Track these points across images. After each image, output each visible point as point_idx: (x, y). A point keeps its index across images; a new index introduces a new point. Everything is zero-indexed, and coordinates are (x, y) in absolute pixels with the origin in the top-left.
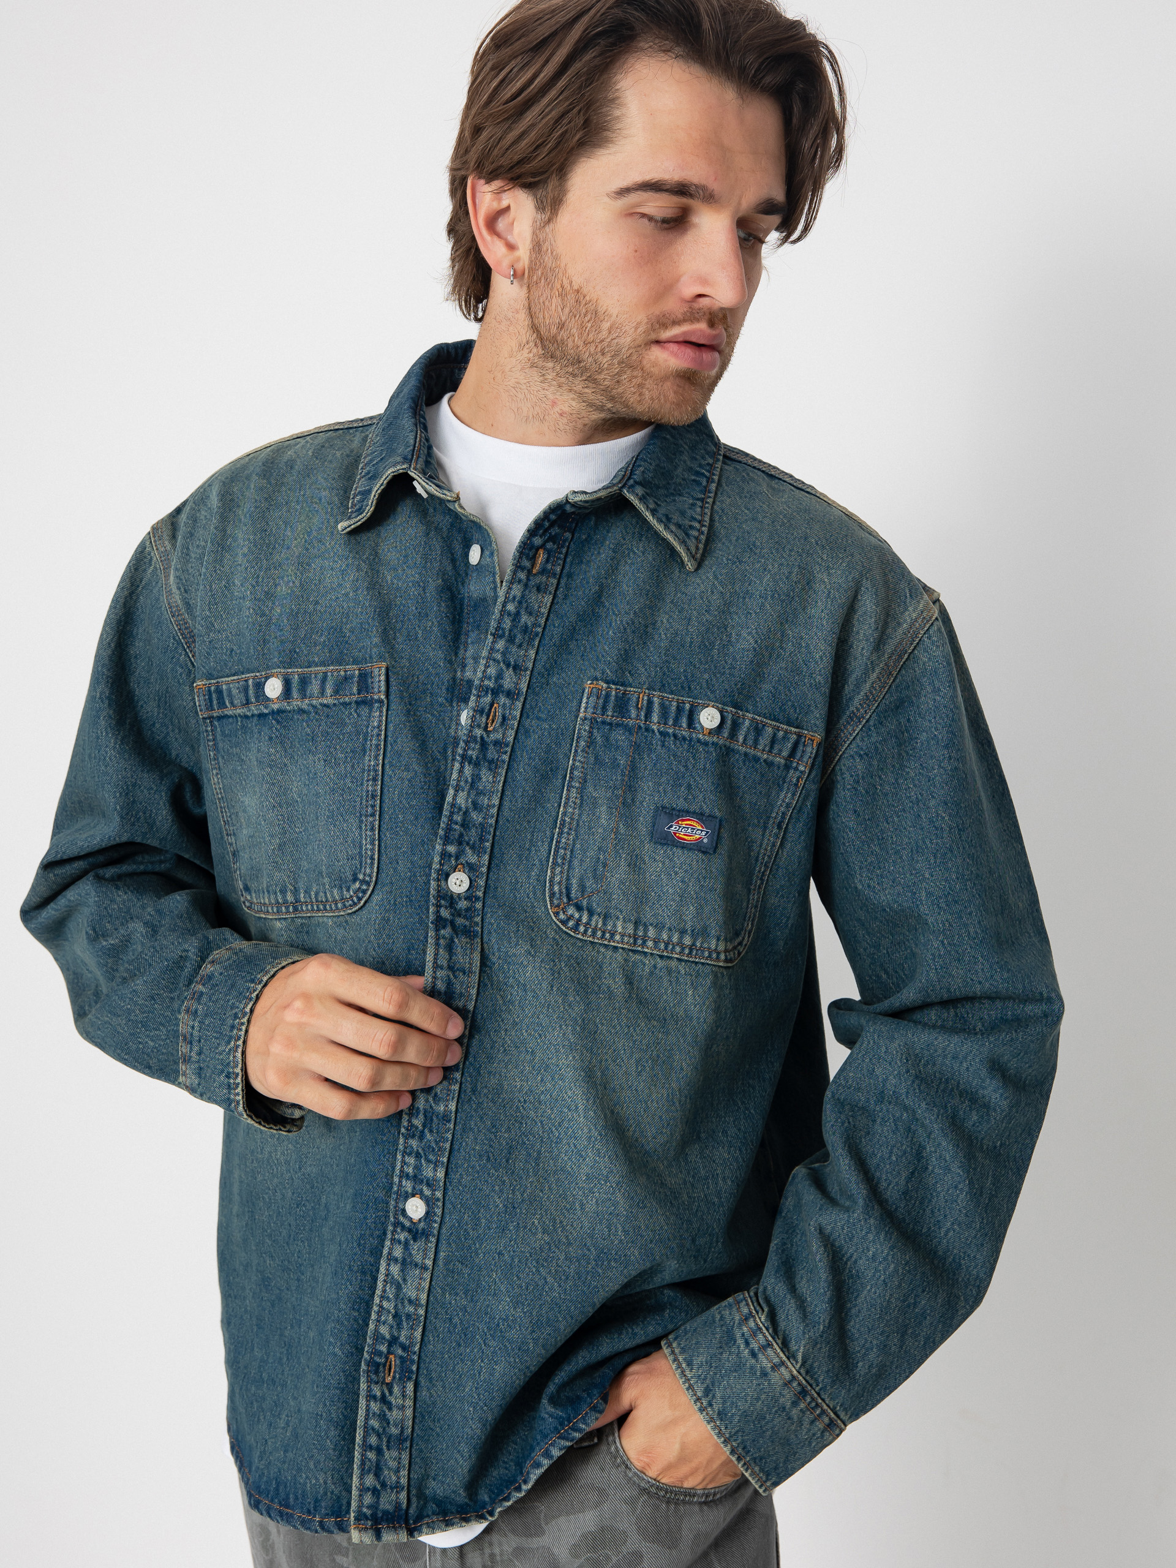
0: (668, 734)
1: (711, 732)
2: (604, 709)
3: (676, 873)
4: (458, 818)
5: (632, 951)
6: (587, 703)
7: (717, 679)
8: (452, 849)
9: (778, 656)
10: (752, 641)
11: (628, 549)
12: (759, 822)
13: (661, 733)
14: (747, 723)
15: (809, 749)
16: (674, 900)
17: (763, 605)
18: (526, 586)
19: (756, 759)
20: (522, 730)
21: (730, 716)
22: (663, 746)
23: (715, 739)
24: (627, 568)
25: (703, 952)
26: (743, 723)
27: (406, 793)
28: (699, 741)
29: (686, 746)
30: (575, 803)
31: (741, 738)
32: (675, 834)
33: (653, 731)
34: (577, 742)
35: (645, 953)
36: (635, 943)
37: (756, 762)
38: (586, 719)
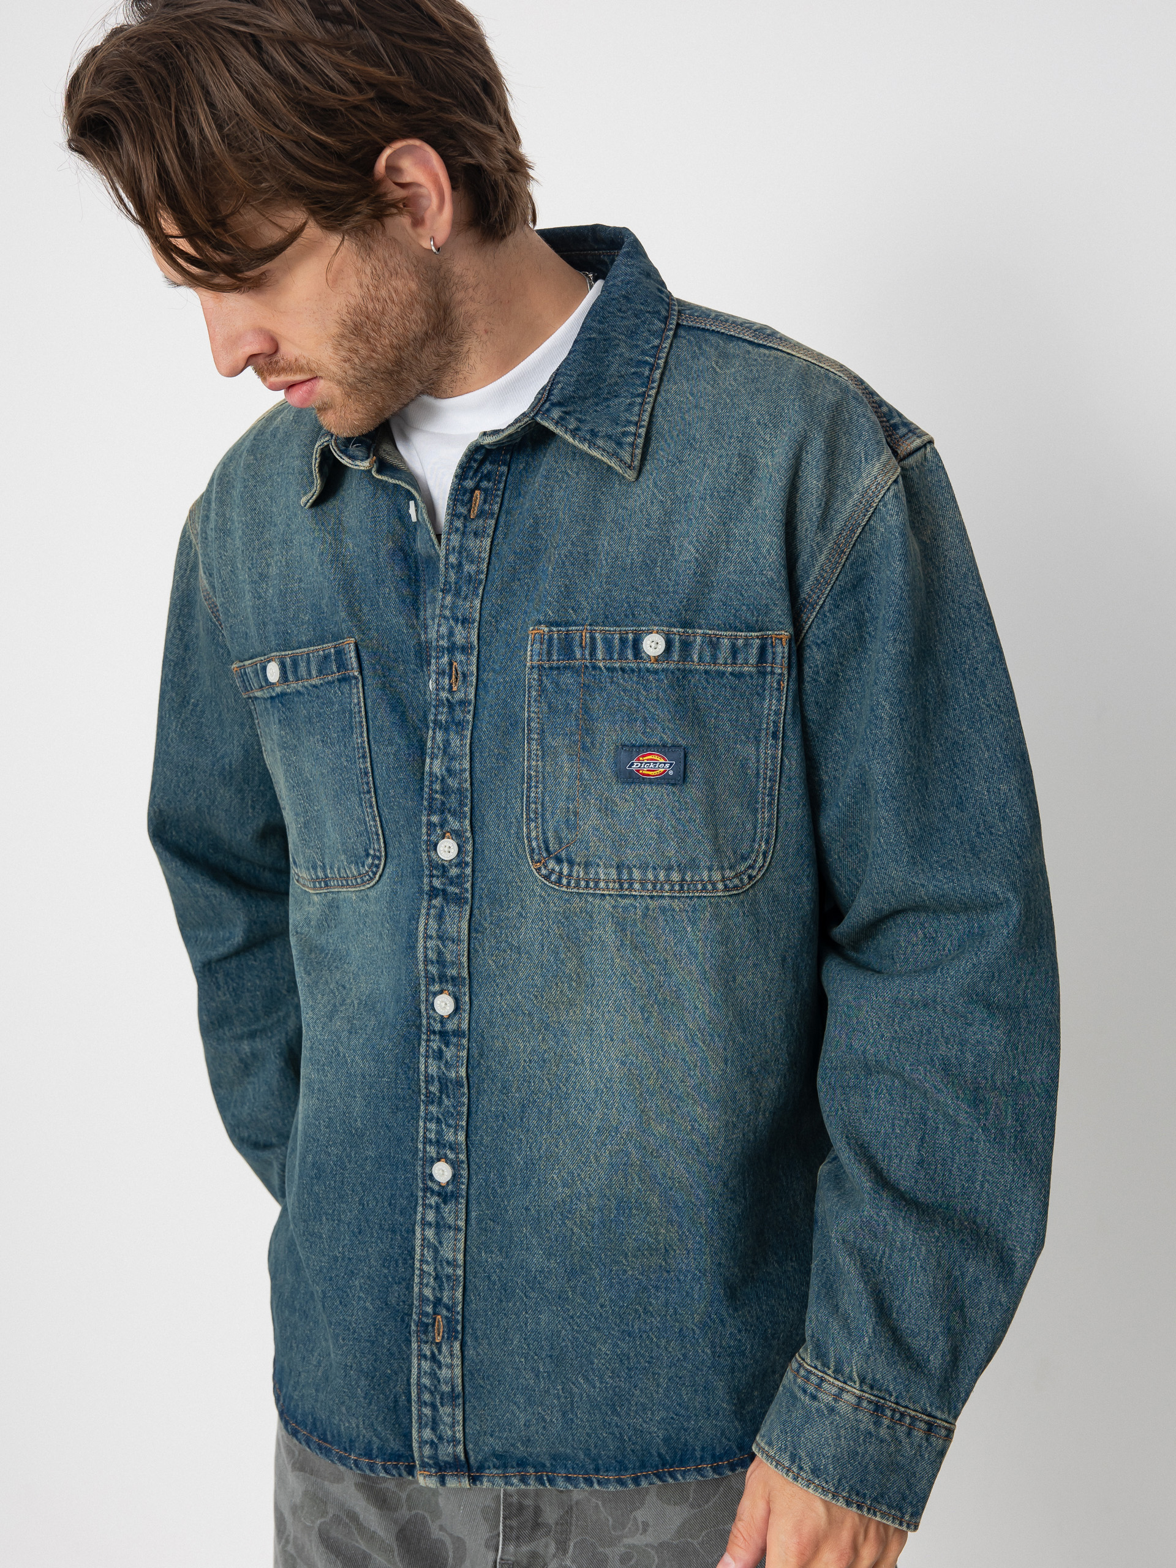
0: (615, 668)
1: (657, 659)
2: (549, 654)
3: (649, 811)
4: (437, 787)
5: (621, 896)
6: (531, 651)
7: (662, 600)
8: (435, 819)
9: (726, 559)
10: (693, 550)
11: (561, 472)
12: (748, 738)
13: (608, 669)
14: (699, 640)
15: (779, 649)
16: (651, 838)
17: (703, 507)
18: (464, 534)
19: (722, 674)
20: (481, 685)
21: (677, 637)
22: (612, 682)
23: (665, 665)
24: (562, 493)
25: (695, 886)
26: (695, 641)
27: (393, 768)
28: (648, 670)
29: (635, 679)
30: (537, 755)
31: (695, 658)
32: (638, 771)
33: (600, 668)
34: (529, 692)
35: (635, 896)
36: (621, 888)
37: (722, 678)
38: (533, 667)
